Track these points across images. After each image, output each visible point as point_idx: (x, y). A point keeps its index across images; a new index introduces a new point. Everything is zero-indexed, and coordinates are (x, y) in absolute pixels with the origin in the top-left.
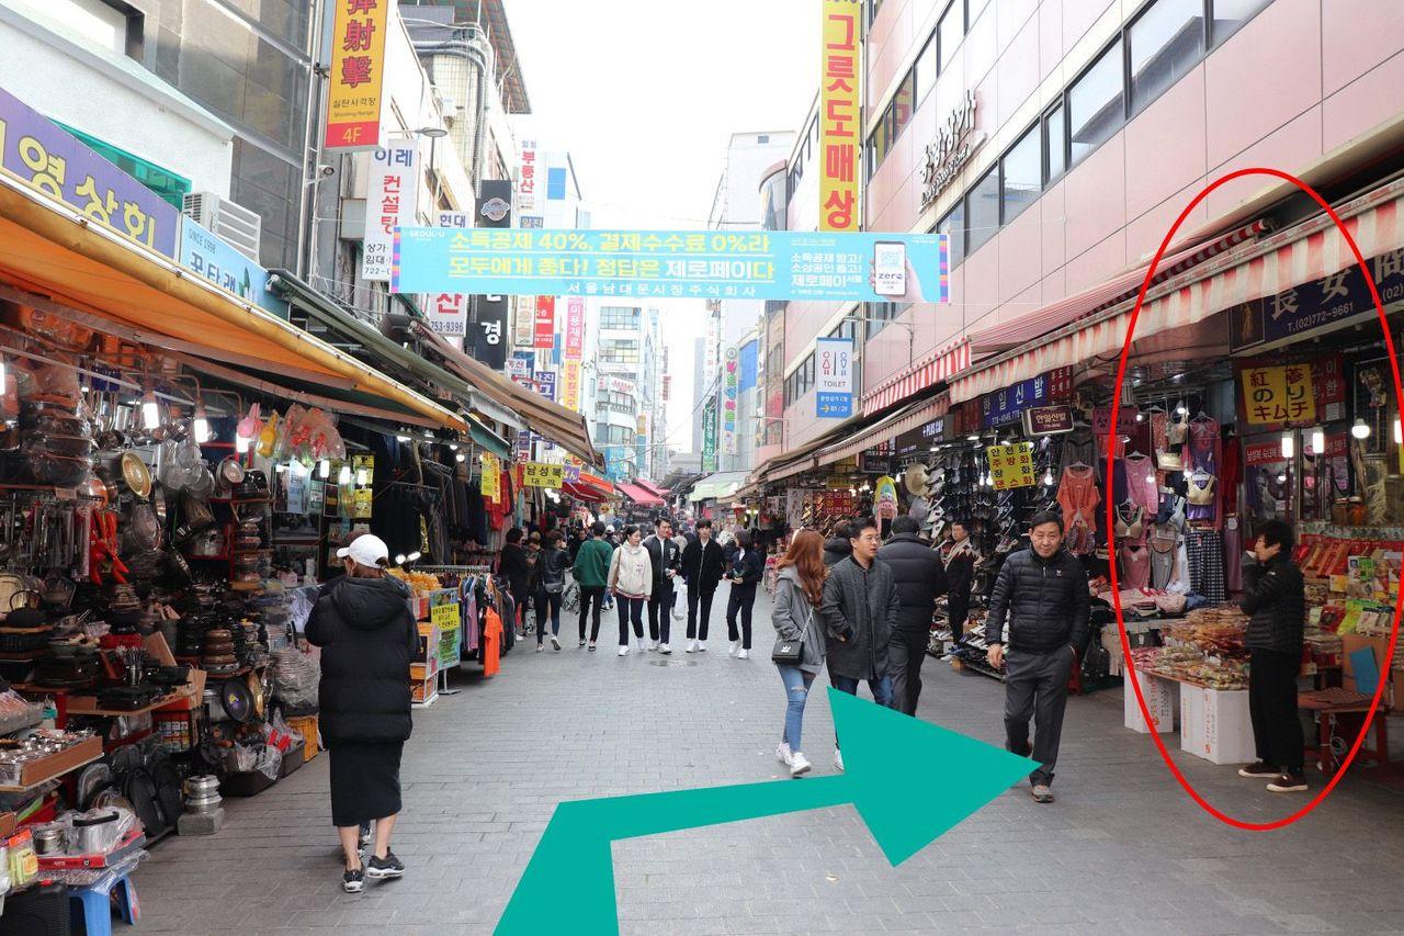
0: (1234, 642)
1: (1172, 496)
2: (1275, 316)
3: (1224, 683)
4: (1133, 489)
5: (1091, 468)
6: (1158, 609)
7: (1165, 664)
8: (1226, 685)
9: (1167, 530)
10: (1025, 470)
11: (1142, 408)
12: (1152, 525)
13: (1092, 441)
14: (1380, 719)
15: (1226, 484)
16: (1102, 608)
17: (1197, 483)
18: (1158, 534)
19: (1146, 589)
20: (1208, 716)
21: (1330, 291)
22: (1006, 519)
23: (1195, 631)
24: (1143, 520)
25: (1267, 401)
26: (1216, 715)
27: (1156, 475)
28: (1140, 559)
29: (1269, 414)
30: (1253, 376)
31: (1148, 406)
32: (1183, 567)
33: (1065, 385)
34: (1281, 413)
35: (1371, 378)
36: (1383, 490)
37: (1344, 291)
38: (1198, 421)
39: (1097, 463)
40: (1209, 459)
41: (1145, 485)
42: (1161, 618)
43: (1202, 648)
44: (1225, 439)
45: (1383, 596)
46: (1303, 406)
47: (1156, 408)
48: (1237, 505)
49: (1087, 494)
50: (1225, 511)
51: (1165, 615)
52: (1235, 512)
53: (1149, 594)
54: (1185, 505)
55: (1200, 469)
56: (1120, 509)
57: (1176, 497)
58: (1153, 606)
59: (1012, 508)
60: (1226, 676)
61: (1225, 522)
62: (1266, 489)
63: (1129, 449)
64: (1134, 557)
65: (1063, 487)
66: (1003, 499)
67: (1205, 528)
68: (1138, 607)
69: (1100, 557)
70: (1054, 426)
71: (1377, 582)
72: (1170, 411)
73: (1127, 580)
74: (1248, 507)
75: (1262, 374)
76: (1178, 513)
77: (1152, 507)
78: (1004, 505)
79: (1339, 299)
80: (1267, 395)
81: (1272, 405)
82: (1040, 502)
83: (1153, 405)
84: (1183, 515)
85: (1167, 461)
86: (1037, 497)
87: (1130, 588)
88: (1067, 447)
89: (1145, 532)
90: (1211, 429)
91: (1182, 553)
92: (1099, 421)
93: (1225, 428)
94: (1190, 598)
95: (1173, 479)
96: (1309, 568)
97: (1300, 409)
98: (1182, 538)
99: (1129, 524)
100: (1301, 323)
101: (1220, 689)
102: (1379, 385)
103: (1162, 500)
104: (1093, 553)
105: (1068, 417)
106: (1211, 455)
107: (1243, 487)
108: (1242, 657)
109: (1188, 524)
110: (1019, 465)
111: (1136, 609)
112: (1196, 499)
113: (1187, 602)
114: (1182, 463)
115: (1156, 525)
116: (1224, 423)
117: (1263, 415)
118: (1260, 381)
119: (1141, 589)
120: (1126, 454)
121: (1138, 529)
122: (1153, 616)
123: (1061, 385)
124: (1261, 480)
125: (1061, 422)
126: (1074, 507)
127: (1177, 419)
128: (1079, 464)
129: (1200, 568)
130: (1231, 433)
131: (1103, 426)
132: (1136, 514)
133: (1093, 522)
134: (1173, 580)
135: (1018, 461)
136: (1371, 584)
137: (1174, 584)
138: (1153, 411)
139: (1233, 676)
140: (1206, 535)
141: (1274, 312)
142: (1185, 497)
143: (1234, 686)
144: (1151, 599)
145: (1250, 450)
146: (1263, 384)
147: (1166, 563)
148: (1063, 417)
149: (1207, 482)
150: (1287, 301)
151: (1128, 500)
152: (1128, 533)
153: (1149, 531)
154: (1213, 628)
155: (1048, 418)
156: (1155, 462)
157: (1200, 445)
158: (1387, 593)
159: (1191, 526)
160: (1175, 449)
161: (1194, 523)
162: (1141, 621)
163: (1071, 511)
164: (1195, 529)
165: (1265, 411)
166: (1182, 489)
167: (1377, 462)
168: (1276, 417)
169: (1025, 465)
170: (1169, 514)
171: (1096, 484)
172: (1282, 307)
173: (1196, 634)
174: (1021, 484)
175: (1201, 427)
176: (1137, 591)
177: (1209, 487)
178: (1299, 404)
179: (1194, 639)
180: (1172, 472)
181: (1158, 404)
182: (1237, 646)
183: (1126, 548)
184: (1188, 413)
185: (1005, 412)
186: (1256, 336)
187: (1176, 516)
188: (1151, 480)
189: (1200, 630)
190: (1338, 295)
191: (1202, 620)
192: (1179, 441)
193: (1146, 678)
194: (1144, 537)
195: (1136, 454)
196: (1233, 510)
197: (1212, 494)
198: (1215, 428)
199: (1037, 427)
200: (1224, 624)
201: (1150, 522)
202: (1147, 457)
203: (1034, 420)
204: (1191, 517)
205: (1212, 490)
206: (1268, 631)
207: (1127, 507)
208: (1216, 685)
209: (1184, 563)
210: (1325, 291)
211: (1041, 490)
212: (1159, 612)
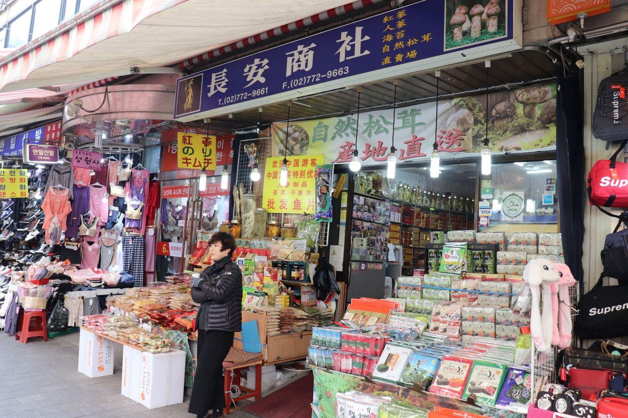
0: (163, 315)
1: (117, 213)
2: (210, 95)
3: (157, 348)
4: (93, 205)
5: (68, 190)
6: (103, 282)
7: (112, 330)
8: (160, 350)
9: (112, 233)
10: (22, 187)
11: (105, 156)
12: (103, 229)
13: (70, 172)
14: (258, 368)
15: (150, 207)
16: (66, 281)
17: (133, 205)
18: (106, 235)
19: (96, 269)
20: (144, 372)
21: (252, 80)
22: (6, 219)
23: (133, 304)
24: (97, 225)
25: (189, 154)
26: (151, 373)
27: (109, 199)
28: (94, 250)
29: (191, 163)
30: (184, 137)
31: (108, 155)
32: (120, 257)
33: (56, 135)
34: (197, 164)
35: (250, 149)
36: (252, 217)
37: (263, 80)
38: (137, 169)
39: (71, 186)
40: (141, 192)
41: (101, 203)
42: (105, 288)
43: (139, 317)
44: (151, 182)
45: (259, 285)
46: (210, 161)
47: (113, 157)
48: (155, 220)
49: (62, 207)
50: (147, 224)
51: (106, 286)
52: (153, 225)
53: (98, 272)
54: (124, 219)
55: (135, 197)
56: (84, 217)
57: (120, 213)
58: (100, 280)
59: (12, 212)
60: (159, 343)
61: (146, 231)
62: (170, 213)
63: (93, 180)
64: (90, 248)
65: (47, 199)
66: (6, 206)
67: (135, 233)
68: (90, 281)
69: (67, 247)
70: (45, 158)
71: (255, 275)
72: (122, 160)
73: (83, 263)
74: (161, 223)
75: (189, 137)
76: (119, 223)
77: (104, 218)
78: (6, 210)
79: (258, 85)
80: (190, 151)
81: (193, 157)
82: (31, 209)
83: (112, 155)
84: (123, 224)
85: (117, 191)
86: (29, 206)
87: (85, 268)
88: (53, 174)
89: (98, 233)
90: (145, 175)
91: (120, 247)
92: (77, 158)
93: (152, 176)
94: (123, 276)
95: (118, 202)
96: (205, 263)
97: (208, 163)
98: (120, 238)
99: (89, 227)
100: (228, 99)
101: (154, 353)
102: (255, 155)
103: (111, 215)
104: (64, 244)
105: (55, 154)
106: (142, 190)
107: (159, 212)
108: (168, 325)
109: (125, 230)
110: (18, 183)
111: (88, 282)
112: (131, 215)
113: (121, 279)
114: (125, 193)
115: (106, 229)
116: (151, 172)
117: (187, 163)
118: (188, 142)
119: (93, 269)
120: (91, 184)
121: (94, 230)
122: (99, 287)
123: (53, 135)
124: (168, 208)
125: (49, 156)
126: (53, 213)
127: (125, 167)
128: (60, 186)
129: (130, 257)
130: (155, 178)
131: (79, 162)
132: (93, 222)
133: (65, 224)
134: (113, 264)
135: (18, 180)
136: (251, 276)
137: (113, 266)
138: (111, 160)
139: (164, 342)
140: (135, 237)
141: (209, 92)
142: (124, 213)
143: (165, 349)
144: (98, 276)
145: (165, 189)
146: (189, 144)
147: (110, 253)
148: (52, 153)
149: (139, 206)
150: (219, 85)
151: (89, 212)
152: (87, 233)
153: (100, 233)
154: (145, 302)
155: (41, 153)
156: (109, 191)
157: (136, 183)
158: (262, 283)
159: (127, 231)
160: (122, 184)
161: (128, 230)
162: (91, 290)
163: (51, 216)
164: (129, 234)
165: (189, 161)
166: (123, 209)
167: (251, 200)
168: (194, 166)
169: (23, 184)
170: (114, 223)
171: (70, 200)
172: (215, 88)
173: (134, 307)
174: (18, 196)
175: (138, 173)
176: (90, 270)
177: (140, 208)
178: (208, 160)
179: (133, 310)
180: (118, 197)
181: (114, 155)
182: (165, 318)
183: (85, 243)
184: (132, 163)
185: (13, 150)
186: (195, 107)
187: (117, 225)
188: (105, 200)
189: (137, 304)
190: (258, 82)
191: (137, 296)
192: (125, 179)
193: (96, 337)
194: (97, 236)
195: (97, 184)
196: (152, 224)
197: (141, 213)
198: (147, 175)
199: (32, 158)
200: (153, 300)
201: (102, 227)
202: (104, 186)
203: (31, 152)
204: (127, 226)
205: (141, 211)
206: (224, 317)
207: (88, 217)
208: (152, 350)
209: (120, 253)
210: (248, 79)
211: (32, 202)
212: (104, 284)
